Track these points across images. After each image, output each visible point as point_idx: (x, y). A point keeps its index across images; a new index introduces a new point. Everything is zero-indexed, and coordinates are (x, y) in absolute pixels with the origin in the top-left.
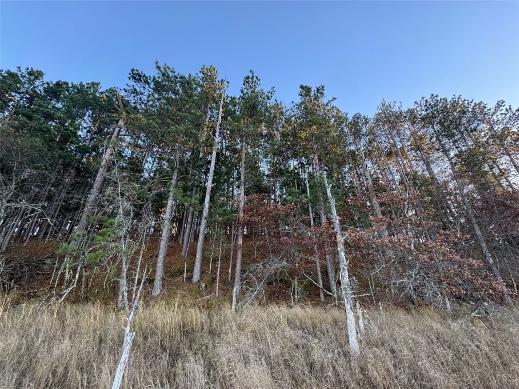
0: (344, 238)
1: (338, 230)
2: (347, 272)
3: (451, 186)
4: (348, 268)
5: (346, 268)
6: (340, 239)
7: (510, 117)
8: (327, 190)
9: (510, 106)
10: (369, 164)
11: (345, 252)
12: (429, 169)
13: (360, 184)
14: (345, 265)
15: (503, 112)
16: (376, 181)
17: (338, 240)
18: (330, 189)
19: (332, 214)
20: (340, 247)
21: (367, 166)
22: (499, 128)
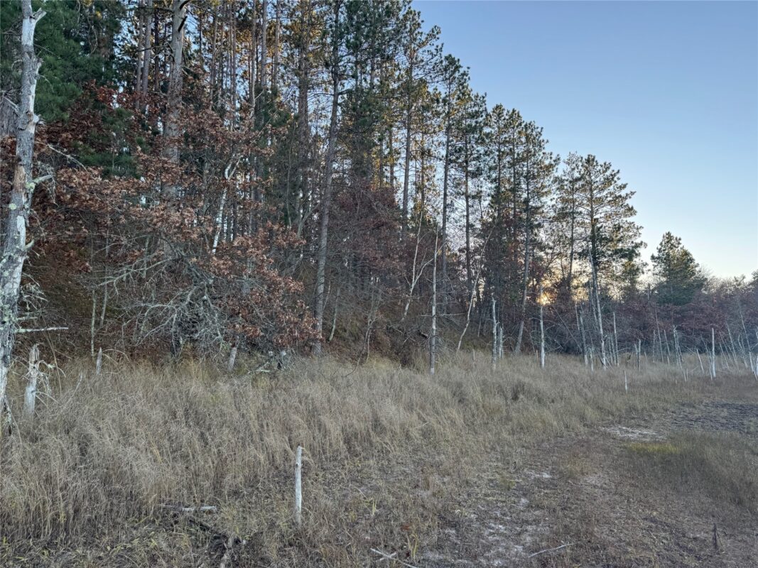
0: (37, 181)
1: (24, 153)
2: (19, 269)
3: (323, 148)
4: (26, 262)
5: (21, 260)
6: (25, 180)
7: (436, 64)
8: (26, 22)
9: (443, 44)
10: (191, 24)
11: (31, 218)
12: (303, 99)
13: (155, 66)
14: (18, 251)
15: (433, 49)
16: (192, 75)
17: (18, 181)
18: (34, 23)
19: (18, 102)
20: (19, 202)
21: (183, 23)
22: (417, 74)
